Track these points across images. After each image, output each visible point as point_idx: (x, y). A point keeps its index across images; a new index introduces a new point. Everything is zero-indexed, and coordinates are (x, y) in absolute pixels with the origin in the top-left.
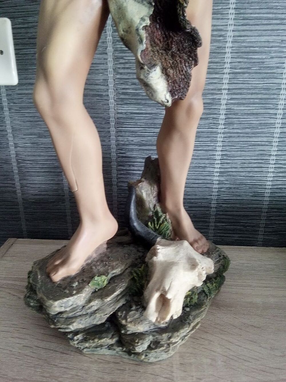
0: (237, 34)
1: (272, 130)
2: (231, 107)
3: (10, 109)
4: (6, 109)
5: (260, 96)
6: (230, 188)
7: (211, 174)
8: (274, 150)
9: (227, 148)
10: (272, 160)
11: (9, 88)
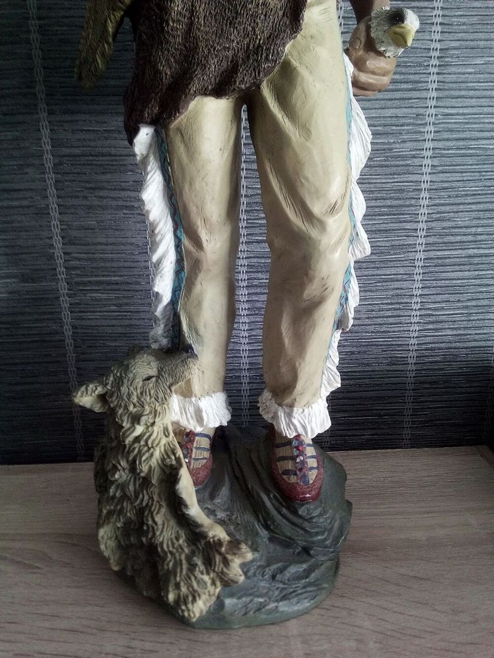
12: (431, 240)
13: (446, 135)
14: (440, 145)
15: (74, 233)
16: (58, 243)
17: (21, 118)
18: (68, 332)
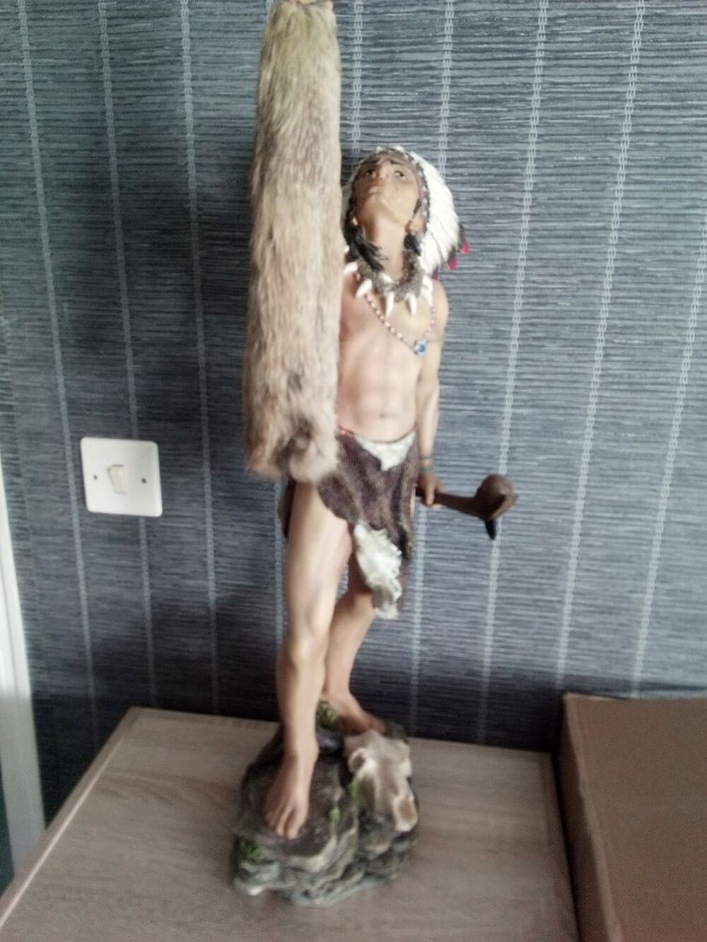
1: (485, 593)
2: (432, 562)
3: (149, 542)
4: (143, 542)
5: (466, 552)
6: (435, 662)
7: (409, 641)
8: (490, 618)
9: (429, 610)
10: (489, 630)
11: (150, 520)
12: (503, 584)
15: (224, 549)
16: (210, 554)
17: (191, 470)
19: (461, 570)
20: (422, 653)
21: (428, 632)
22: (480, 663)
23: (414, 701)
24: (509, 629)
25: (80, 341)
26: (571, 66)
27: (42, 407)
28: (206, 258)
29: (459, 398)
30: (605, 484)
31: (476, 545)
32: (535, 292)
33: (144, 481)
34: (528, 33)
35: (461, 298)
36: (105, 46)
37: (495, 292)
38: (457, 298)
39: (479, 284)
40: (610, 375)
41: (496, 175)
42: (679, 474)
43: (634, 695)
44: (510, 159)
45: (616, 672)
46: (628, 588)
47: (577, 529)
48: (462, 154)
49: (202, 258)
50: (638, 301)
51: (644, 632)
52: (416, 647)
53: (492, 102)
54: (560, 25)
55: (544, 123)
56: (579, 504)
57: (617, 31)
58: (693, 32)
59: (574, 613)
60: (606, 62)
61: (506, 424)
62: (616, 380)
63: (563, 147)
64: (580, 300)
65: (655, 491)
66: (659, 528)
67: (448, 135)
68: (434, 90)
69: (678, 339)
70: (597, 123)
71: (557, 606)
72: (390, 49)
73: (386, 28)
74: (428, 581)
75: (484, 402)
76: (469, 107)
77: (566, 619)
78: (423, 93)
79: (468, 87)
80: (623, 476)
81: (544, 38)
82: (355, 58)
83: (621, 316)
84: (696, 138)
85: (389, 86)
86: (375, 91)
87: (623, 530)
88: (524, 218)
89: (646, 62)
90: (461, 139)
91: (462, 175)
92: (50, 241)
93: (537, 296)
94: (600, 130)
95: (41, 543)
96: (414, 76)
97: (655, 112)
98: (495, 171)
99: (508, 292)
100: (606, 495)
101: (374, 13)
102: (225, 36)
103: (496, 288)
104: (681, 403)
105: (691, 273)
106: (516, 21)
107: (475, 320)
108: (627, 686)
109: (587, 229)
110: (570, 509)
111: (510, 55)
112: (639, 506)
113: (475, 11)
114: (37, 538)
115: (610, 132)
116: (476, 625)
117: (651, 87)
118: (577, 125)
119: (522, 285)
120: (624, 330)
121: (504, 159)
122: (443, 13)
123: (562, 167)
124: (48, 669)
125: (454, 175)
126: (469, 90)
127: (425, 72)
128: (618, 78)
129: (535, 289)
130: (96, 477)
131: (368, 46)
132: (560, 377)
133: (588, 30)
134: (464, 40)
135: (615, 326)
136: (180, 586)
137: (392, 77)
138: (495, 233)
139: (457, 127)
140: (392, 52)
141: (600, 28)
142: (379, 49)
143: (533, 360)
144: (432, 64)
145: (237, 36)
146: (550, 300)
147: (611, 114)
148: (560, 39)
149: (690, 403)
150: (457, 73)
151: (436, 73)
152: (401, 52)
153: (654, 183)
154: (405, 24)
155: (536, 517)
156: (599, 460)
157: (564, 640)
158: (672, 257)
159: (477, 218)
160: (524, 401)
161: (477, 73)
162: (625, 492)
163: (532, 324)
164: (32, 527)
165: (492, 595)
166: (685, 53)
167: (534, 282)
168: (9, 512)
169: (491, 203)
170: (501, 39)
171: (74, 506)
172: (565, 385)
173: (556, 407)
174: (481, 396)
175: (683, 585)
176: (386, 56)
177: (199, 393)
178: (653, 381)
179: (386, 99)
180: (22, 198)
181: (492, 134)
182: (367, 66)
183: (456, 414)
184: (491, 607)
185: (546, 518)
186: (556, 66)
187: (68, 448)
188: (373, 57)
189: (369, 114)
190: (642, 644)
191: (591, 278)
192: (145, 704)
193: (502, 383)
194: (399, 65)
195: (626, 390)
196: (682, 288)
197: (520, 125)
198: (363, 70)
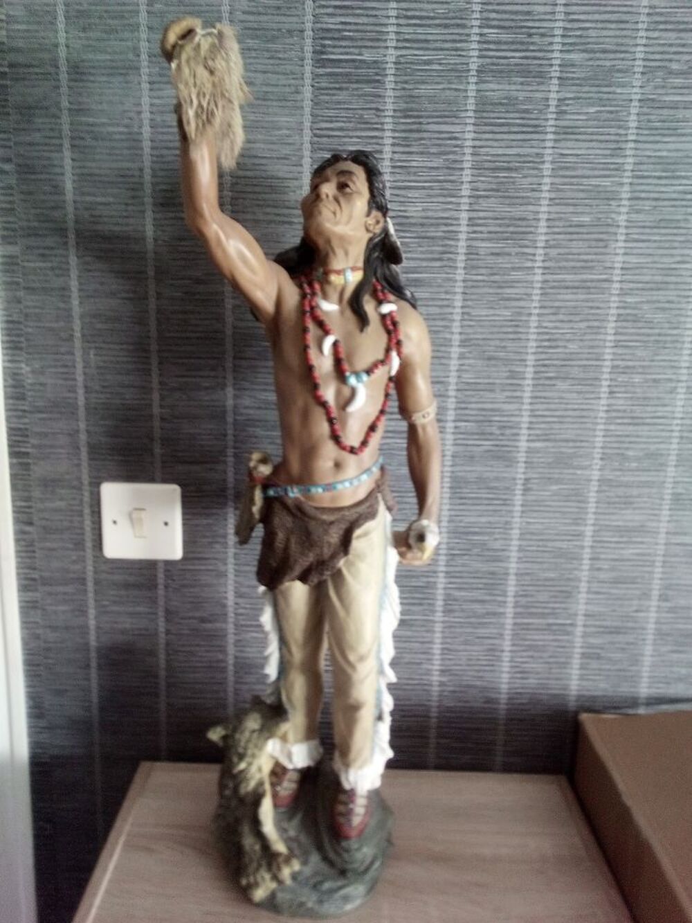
0: (453, 513)
1: (502, 621)
2: (452, 592)
3: (166, 587)
4: (161, 587)
5: (483, 581)
6: (454, 692)
7: (428, 673)
8: (507, 644)
9: (449, 640)
10: (506, 656)
11: (169, 564)
12: (519, 610)
13: (528, 537)
14: (524, 543)
15: (244, 590)
16: (231, 596)
17: (214, 511)
18: (231, 660)
19: (480, 598)
20: (442, 684)
21: (448, 662)
22: (497, 690)
23: (433, 733)
24: (525, 654)
25: (104, 387)
26: (576, 140)
27: (61, 453)
28: (239, 306)
29: (477, 434)
30: (611, 511)
31: (493, 573)
32: (547, 337)
33: (166, 524)
34: (540, 111)
35: (481, 342)
36: (146, 108)
37: (511, 336)
38: (476, 342)
39: (495, 330)
40: (614, 411)
41: (512, 233)
42: (677, 498)
43: (642, 711)
44: (524, 219)
45: (625, 690)
46: (635, 608)
47: (587, 554)
48: (481, 214)
49: (235, 307)
50: (638, 344)
51: (648, 649)
52: (436, 678)
53: (509, 169)
54: (568, 105)
55: (554, 188)
56: (589, 531)
57: (617, 112)
58: (680, 114)
59: (585, 635)
60: (607, 138)
61: (522, 457)
62: (620, 414)
63: (571, 209)
64: (586, 343)
65: (655, 515)
66: (661, 549)
67: (470, 197)
68: (457, 158)
69: (674, 377)
70: (600, 189)
71: (569, 629)
72: (417, 120)
73: (413, 102)
74: (447, 611)
75: (500, 437)
76: (487, 173)
77: (578, 641)
78: (448, 160)
79: (488, 155)
80: (627, 502)
81: (554, 116)
82: (386, 127)
83: (623, 357)
84: (684, 203)
85: (417, 153)
86: (404, 157)
87: (628, 552)
88: (537, 271)
89: (641, 138)
90: (481, 200)
91: (481, 232)
92: (80, 290)
93: (549, 340)
94: (603, 195)
95: (50, 594)
96: (439, 145)
97: (649, 181)
98: (511, 229)
99: (523, 336)
100: (614, 521)
101: (404, 89)
102: (264, 103)
103: (511, 333)
104: (677, 434)
105: (683, 319)
106: (529, 100)
107: (493, 362)
108: (634, 702)
109: (592, 281)
110: (580, 535)
111: (525, 129)
112: (641, 529)
113: (494, 91)
114: (48, 589)
115: (610, 197)
116: (494, 652)
117: (645, 160)
118: (583, 191)
119: (535, 330)
120: (626, 370)
121: (519, 219)
122: (466, 91)
123: (571, 226)
124: (50, 728)
125: (475, 232)
126: (489, 158)
127: (449, 142)
128: (618, 151)
129: (547, 333)
130: (115, 522)
131: (398, 117)
132: (570, 413)
133: (592, 110)
134: (485, 115)
135: (617, 367)
136: (197, 630)
137: (421, 144)
138: (511, 284)
139: (477, 190)
140: (420, 123)
141: (603, 109)
142: (408, 121)
143: (545, 398)
144: (457, 135)
145: (275, 103)
146: (560, 344)
147: (612, 182)
148: (568, 117)
149: (685, 434)
150: (477, 143)
151: (459, 142)
152: (429, 123)
153: (649, 241)
154: (432, 100)
155: (550, 544)
156: (606, 488)
157: (576, 662)
158: (667, 305)
159: (495, 271)
160: (537, 435)
161: (496, 144)
162: (630, 517)
163: (545, 366)
164: (41, 577)
165: (509, 621)
166: (674, 132)
167: (546, 328)
168: (18, 563)
169: (507, 257)
170: (517, 115)
171: (89, 553)
172: (575, 420)
173: (567, 441)
174: (498, 432)
175: (682, 602)
176: (414, 127)
177: (225, 435)
178: (652, 415)
179: (414, 164)
180: (52, 248)
181: (509, 197)
182: (397, 135)
183: (475, 449)
184: (508, 633)
185: (558, 544)
186: (564, 139)
187: (87, 494)
188: (403, 127)
189: (398, 177)
190: (647, 660)
191: (596, 324)
192: (155, 757)
193: (518, 419)
194: (425, 135)
195: (630, 424)
196: (675, 332)
197: (533, 190)
198: (394, 138)
